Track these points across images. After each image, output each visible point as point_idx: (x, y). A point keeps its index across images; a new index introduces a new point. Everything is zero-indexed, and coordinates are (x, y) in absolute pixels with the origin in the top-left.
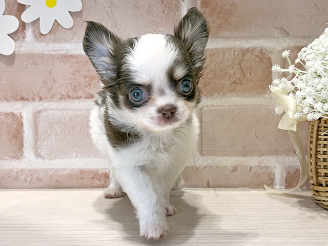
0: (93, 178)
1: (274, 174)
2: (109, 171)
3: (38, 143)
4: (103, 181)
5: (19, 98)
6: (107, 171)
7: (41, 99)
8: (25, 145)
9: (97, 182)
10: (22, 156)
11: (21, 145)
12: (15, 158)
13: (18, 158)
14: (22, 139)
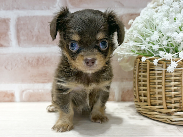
0: (4, 96)
1: (115, 93)
2: (14, 92)
4: (10, 98)
6: (13, 92)
9: (7, 99)
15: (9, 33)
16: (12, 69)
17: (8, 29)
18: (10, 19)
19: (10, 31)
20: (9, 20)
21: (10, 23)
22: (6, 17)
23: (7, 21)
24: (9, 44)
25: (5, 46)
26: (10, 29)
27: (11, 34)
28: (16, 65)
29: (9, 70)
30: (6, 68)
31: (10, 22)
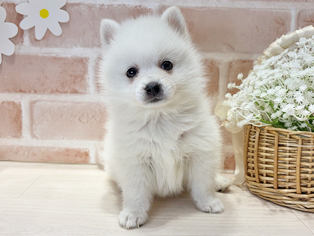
0: (76, 155)
2: (89, 151)
3: (34, 126)
4: (84, 157)
5: (18, 90)
6: (87, 151)
7: (36, 92)
8: (23, 127)
9: (79, 159)
10: (21, 135)
11: (20, 128)
12: (16, 137)
13: (18, 137)
14: (21, 123)
15: (87, 76)
16: (87, 122)
17: (85, 71)
18: (89, 59)
19: (88, 74)
20: (87, 59)
21: (88, 64)
22: (84, 56)
23: (84, 61)
24: (86, 90)
25: (80, 93)
26: (88, 72)
27: (89, 78)
28: (93, 117)
29: (84, 123)
30: (80, 120)
31: (88, 62)
